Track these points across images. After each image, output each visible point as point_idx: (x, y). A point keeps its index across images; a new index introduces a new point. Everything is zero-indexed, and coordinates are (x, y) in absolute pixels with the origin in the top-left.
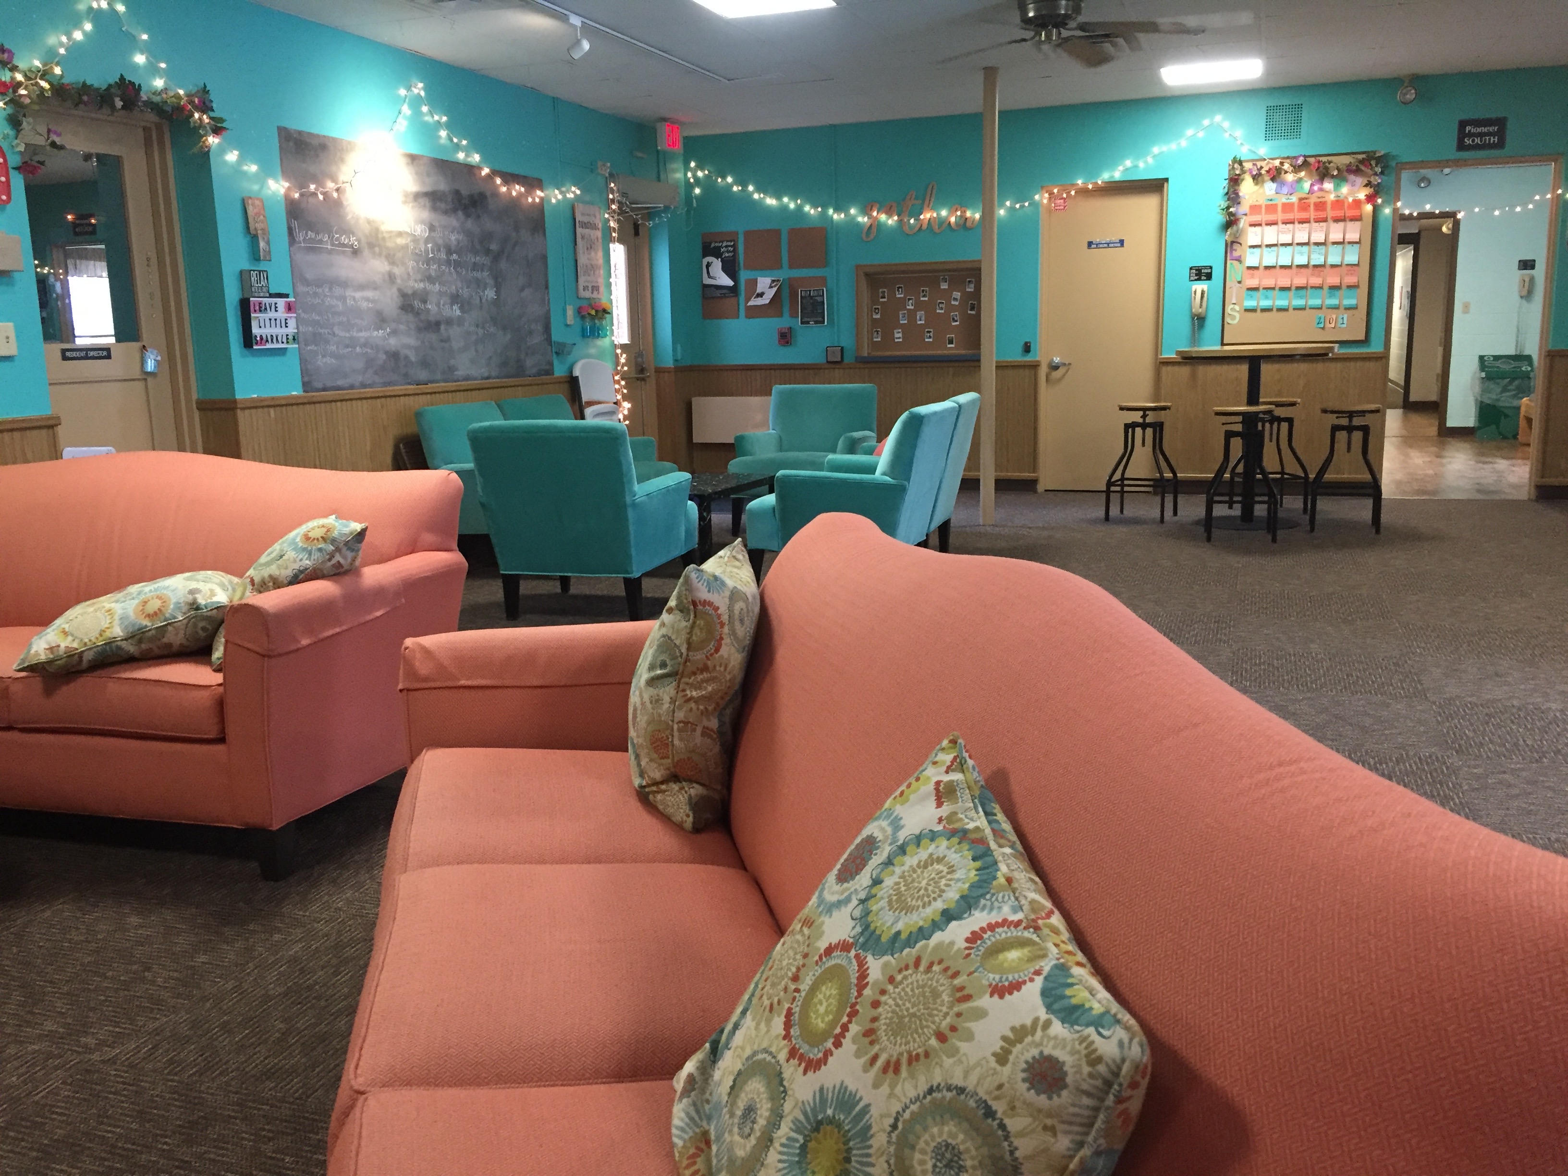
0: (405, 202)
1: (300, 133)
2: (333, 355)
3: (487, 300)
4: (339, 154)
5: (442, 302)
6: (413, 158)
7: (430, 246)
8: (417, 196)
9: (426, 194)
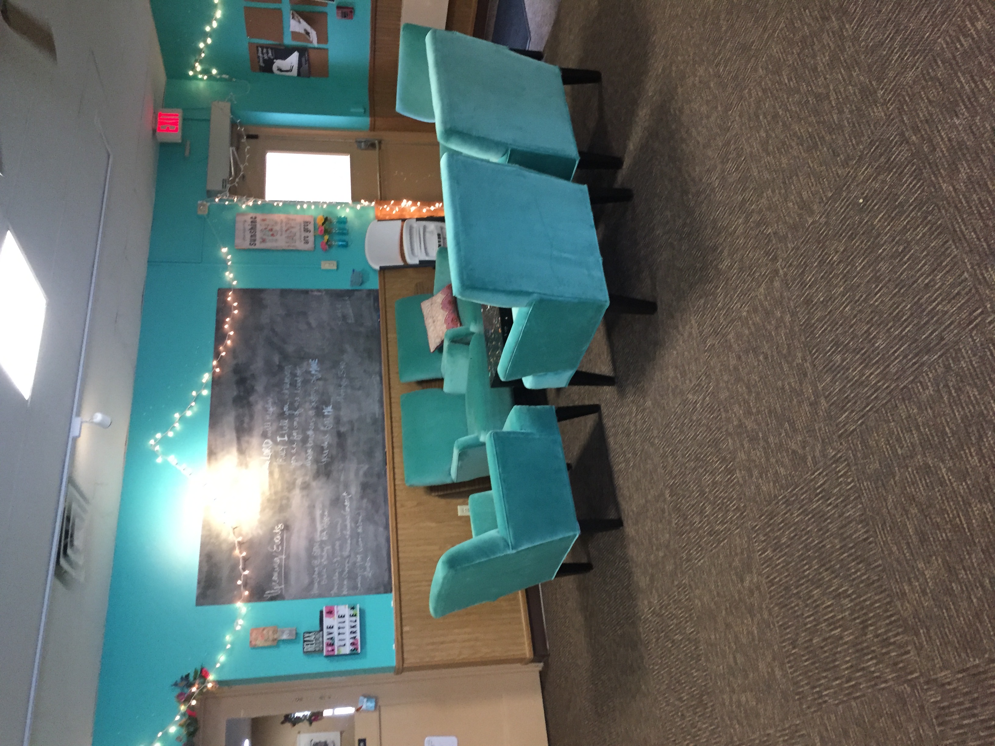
0: (247, 466)
1: (199, 582)
2: (364, 559)
3: (319, 371)
4: (212, 540)
5: (322, 428)
6: (212, 453)
7: (279, 439)
8: (241, 451)
9: (239, 439)
